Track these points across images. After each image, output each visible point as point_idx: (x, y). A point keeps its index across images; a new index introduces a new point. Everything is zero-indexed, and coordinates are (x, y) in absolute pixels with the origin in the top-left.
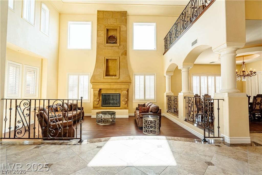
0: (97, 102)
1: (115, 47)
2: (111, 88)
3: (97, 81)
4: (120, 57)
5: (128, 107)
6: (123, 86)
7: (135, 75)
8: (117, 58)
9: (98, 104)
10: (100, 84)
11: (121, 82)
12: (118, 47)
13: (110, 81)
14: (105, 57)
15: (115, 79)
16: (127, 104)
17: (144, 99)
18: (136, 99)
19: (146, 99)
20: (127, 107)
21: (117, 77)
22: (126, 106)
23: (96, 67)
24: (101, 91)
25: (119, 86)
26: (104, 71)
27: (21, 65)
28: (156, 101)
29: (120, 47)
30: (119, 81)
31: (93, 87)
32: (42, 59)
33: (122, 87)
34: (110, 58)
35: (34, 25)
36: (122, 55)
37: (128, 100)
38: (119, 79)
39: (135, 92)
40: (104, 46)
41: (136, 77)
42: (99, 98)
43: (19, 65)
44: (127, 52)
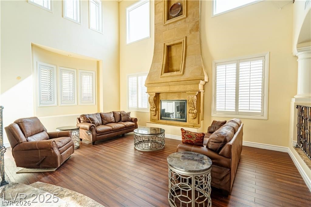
0: (154, 112)
1: (179, 22)
2: (170, 91)
3: (153, 82)
4: (188, 37)
5: (199, 123)
6: (189, 87)
7: (216, 64)
8: (182, 40)
9: (155, 115)
10: (155, 86)
11: (187, 79)
12: (184, 20)
13: (169, 79)
14: (164, 44)
15: (178, 75)
16: (197, 118)
17: (234, 111)
18: (217, 110)
19: (239, 111)
20: (197, 123)
21: (181, 72)
22: (196, 121)
23: (155, 61)
24: (160, 96)
25: (182, 86)
26: (163, 65)
27: (75, 71)
28: (265, 117)
29: (187, 19)
30: (183, 78)
31: (149, 91)
32: (98, 62)
33: (188, 89)
34: (172, 43)
35: (80, 24)
36: (190, 32)
37: (199, 111)
38: (184, 75)
39: (215, 98)
40: (164, 25)
41: (218, 68)
42: (156, 106)
43: (73, 70)
44: (199, 24)
